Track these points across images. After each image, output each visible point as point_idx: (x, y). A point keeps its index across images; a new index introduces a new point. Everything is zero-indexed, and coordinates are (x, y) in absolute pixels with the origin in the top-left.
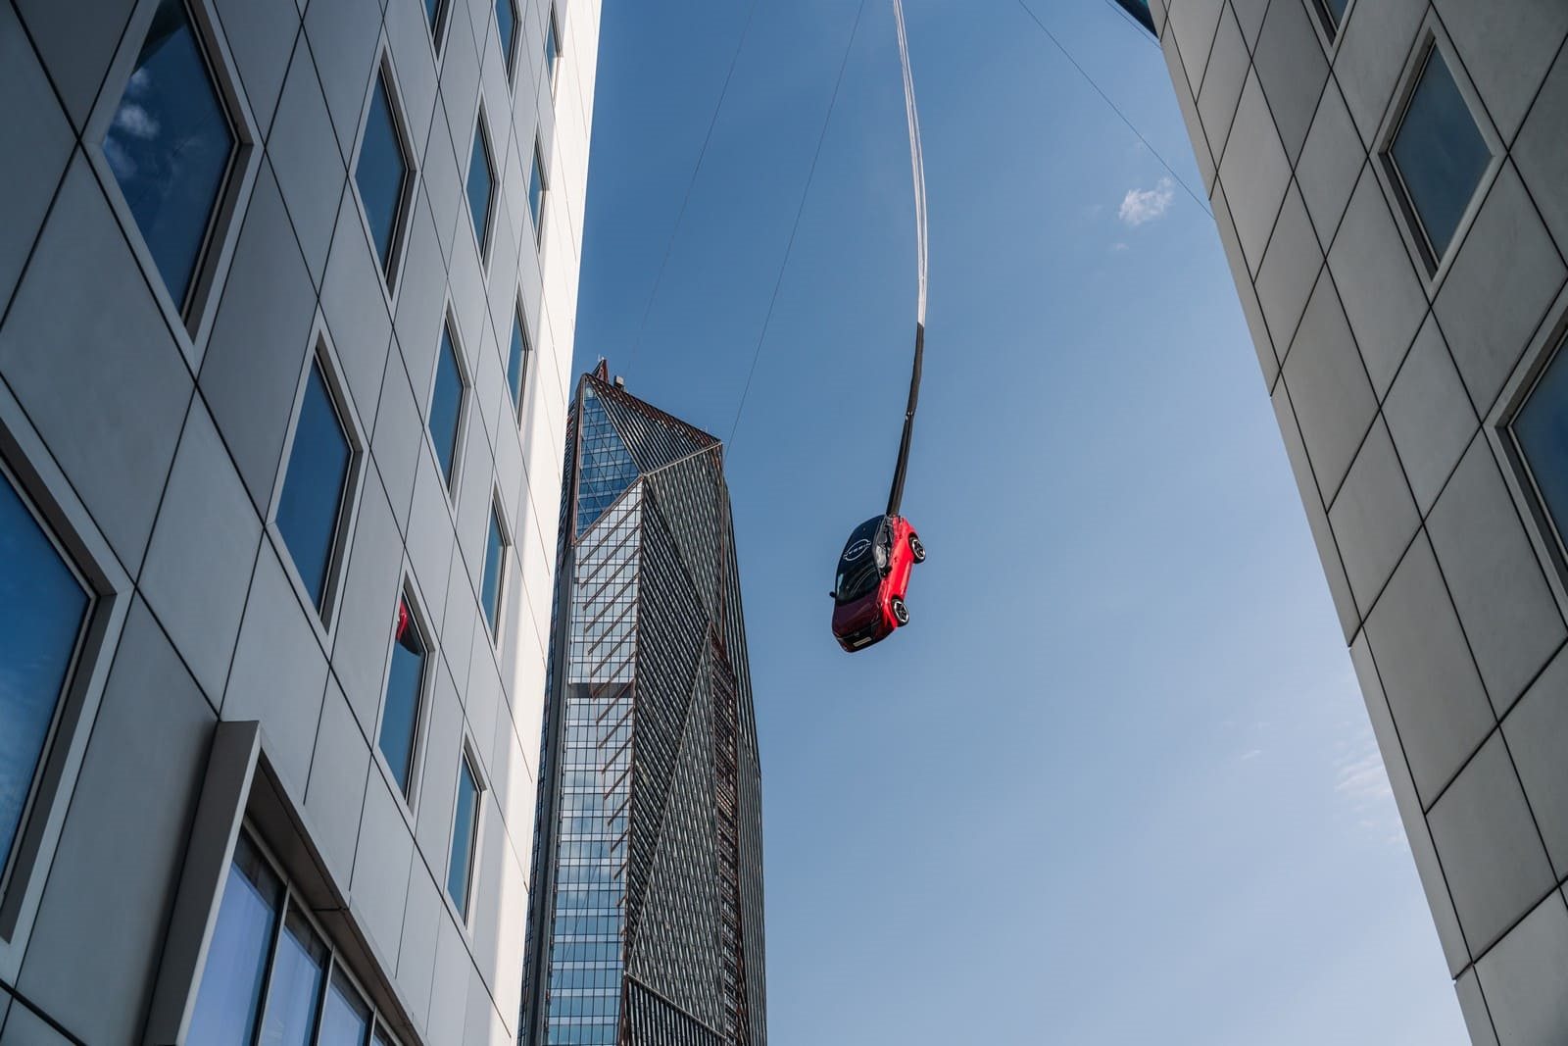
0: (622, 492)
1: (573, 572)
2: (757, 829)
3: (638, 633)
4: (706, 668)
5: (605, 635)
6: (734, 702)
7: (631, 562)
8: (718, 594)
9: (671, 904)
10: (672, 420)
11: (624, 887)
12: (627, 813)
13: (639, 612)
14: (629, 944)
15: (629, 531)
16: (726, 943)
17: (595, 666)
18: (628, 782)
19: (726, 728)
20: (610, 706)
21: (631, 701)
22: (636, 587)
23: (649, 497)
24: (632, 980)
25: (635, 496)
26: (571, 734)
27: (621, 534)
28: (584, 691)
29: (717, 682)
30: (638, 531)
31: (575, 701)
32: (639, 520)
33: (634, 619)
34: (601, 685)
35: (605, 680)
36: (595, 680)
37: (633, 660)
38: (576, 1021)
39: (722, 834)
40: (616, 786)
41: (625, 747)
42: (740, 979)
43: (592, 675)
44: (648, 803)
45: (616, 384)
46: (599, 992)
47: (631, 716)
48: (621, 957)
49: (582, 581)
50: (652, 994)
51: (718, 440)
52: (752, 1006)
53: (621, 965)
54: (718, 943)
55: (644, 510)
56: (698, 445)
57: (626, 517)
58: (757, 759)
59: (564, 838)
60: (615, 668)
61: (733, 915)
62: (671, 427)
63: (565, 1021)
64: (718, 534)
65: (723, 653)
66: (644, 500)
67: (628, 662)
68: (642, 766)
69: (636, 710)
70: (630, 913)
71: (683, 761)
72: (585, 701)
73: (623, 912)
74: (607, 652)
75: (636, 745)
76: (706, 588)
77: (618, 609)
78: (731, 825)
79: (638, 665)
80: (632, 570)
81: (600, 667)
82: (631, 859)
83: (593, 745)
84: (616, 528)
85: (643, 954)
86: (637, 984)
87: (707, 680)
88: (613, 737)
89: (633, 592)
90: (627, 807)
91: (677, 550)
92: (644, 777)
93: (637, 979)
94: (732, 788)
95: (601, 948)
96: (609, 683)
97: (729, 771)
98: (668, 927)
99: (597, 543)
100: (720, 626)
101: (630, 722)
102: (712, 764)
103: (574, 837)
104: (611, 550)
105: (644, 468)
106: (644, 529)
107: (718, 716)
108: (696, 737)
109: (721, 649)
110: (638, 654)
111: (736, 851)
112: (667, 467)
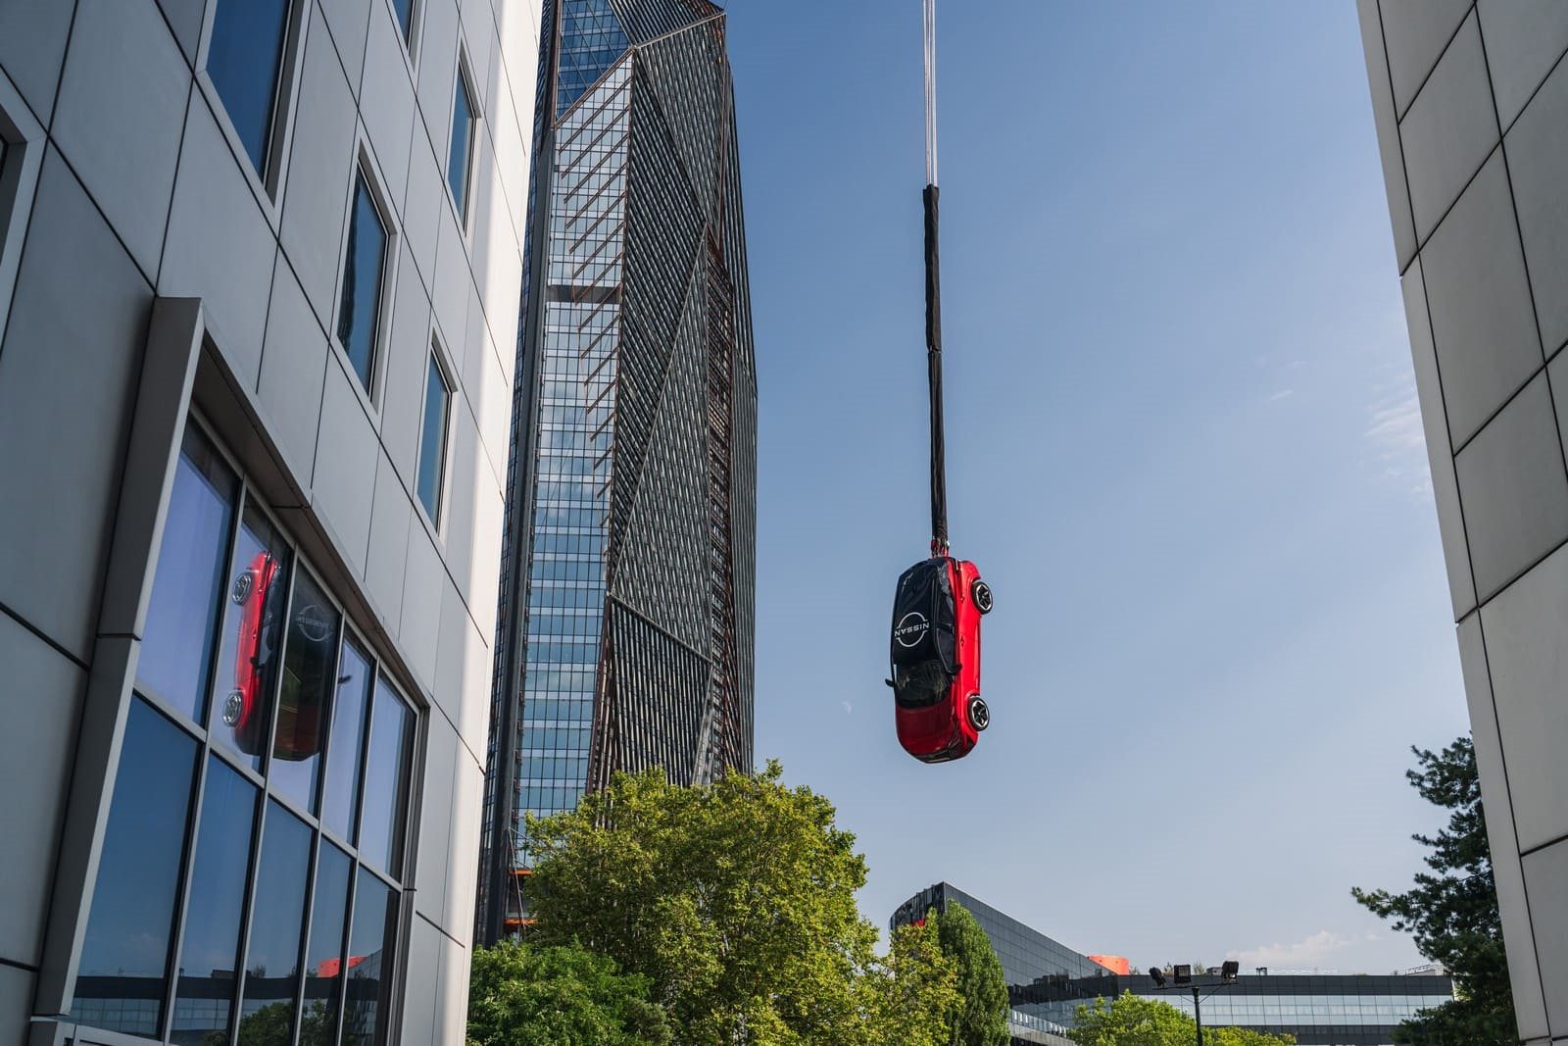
0: (611, 65)
1: (553, 158)
2: (751, 452)
3: (625, 232)
4: (700, 274)
5: (588, 233)
6: (731, 314)
7: (619, 150)
8: (716, 192)
9: (657, 526)
11: (607, 506)
12: (611, 429)
13: (626, 208)
14: (612, 564)
15: (617, 113)
16: (714, 568)
17: (577, 267)
18: (613, 396)
19: (721, 341)
20: (594, 313)
21: (617, 307)
22: (624, 179)
23: (640, 74)
24: (615, 601)
25: (623, 73)
26: (551, 341)
27: (608, 117)
28: (565, 294)
29: (713, 292)
30: (628, 113)
31: (555, 304)
32: (628, 102)
33: (622, 216)
34: (585, 288)
35: (588, 283)
36: (577, 283)
37: (620, 262)
38: (556, 639)
39: (714, 456)
40: (599, 399)
41: (609, 358)
42: (728, 604)
43: (574, 277)
44: (634, 419)
46: (581, 612)
47: (617, 324)
48: (604, 578)
49: (563, 169)
50: (636, 616)
51: (721, 10)
52: (740, 632)
53: (604, 586)
54: (706, 567)
55: (634, 89)
56: (699, 14)
57: (614, 96)
58: (753, 377)
59: (544, 452)
60: (600, 270)
61: (723, 540)
63: (544, 639)
64: (718, 122)
65: (720, 260)
66: (634, 78)
67: (614, 264)
68: (628, 378)
69: (622, 318)
70: (613, 533)
71: (673, 376)
72: (566, 305)
73: (606, 532)
74: (590, 251)
75: (621, 356)
76: (703, 185)
77: (603, 204)
78: (723, 446)
79: (625, 267)
80: (619, 160)
81: (583, 268)
82: (616, 477)
83: (575, 354)
84: (602, 108)
85: (627, 576)
86: (621, 605)
87: (701, 288)
88: (597, 347)
89: (620, 185)
90: (612, 422)
91: (671, 139)
92: (631, 391)
93: (621, 599)
94: (725, 407)
95: (583, 568)
96: (592, 286)
97: (723, 389)
98: (654, 549)
99: (579, 126)
100: (718, 227)
101: (616, 331)
102: (705, 380)
103: (555, 452)
104: (596, 135)
105: (635, 37)
106: (633, 112)
107: (713, 329)
108: (688, 350)
109: (718, 254)
110: (626, 255)
111: (728, 474)
112: (661, 39)
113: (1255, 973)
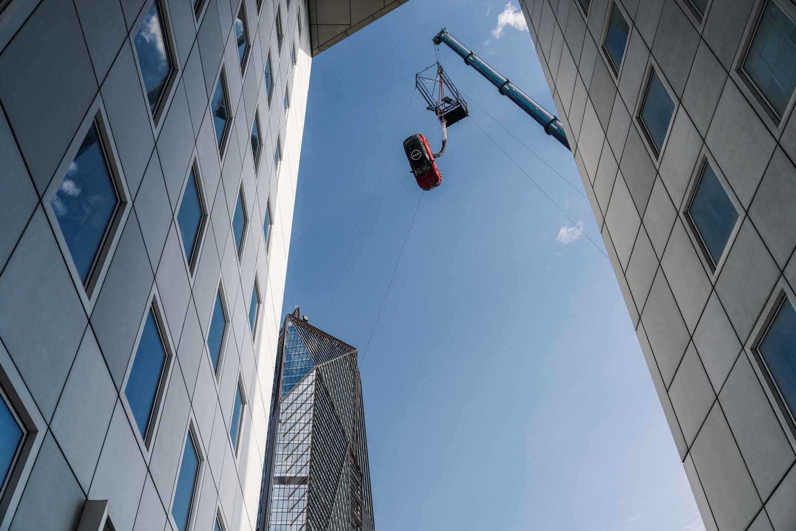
0: (306, 375)
1: (279, 417)
3: (311, 449)
4: (347, 470)
5: (294, 451)
6: (361, 488)
7: (309, 412)
8: (354, 429)
10: (332, 338)
13: (312, 438)
15: (308, 395)
17: (288, 467)
19: (356, 501)
20: (296, 489)
21: (307, 486)
22: (311, 425)
23: (319, 377)
25: (312, 377)
26: (274, 504)
27: (304, 397)
28: (282, 481)
29: (352, 477)
31: (277, 486)
32: (313, 390)
33: (310, 442)
34: (291, 477)
35: (293, 475)
36: (288, 475)
37: (308, 464)
41: (303, 512)
43: (286, 473)
45: (304, 319)
47: (306, 495)
49: (283, 421)
51: (355, 349)
55: (316, 384)
56: (345, 351)
57: (307, 388)
58: (372, 519)
60: (299, 468)
62: (331, 342)
64: (354, 397)
65: (356, 461)
66: (316, 379)
67: (306, 465)
68: (311, 522)
69: (309, 491)
71: (333, 520)
72: (282, 486)
74: (294, 460)
75: (308, 511)
76: (348, 426)
77: (301, 437)
79: (311, 467)
80: (309, 417)
81: (291, 468)
83: (286, 510)
84: (302, 394)
87: (347, 475)
88: (296, 506)
89: (309, 428)
91: (333, 406)
92: (313, 528)
96: (295, 476)
97: (358, 526)
99: (291, 402)
100: (355, 446)
101: (306, 498)
102: (349, 522)
104: (298, 405)
105: (317, 362)
106: (316, 395)
107: (352, 495)
108: (341, 507)
109: (355, 458)
110: (311, 461)
112: (329, 362)
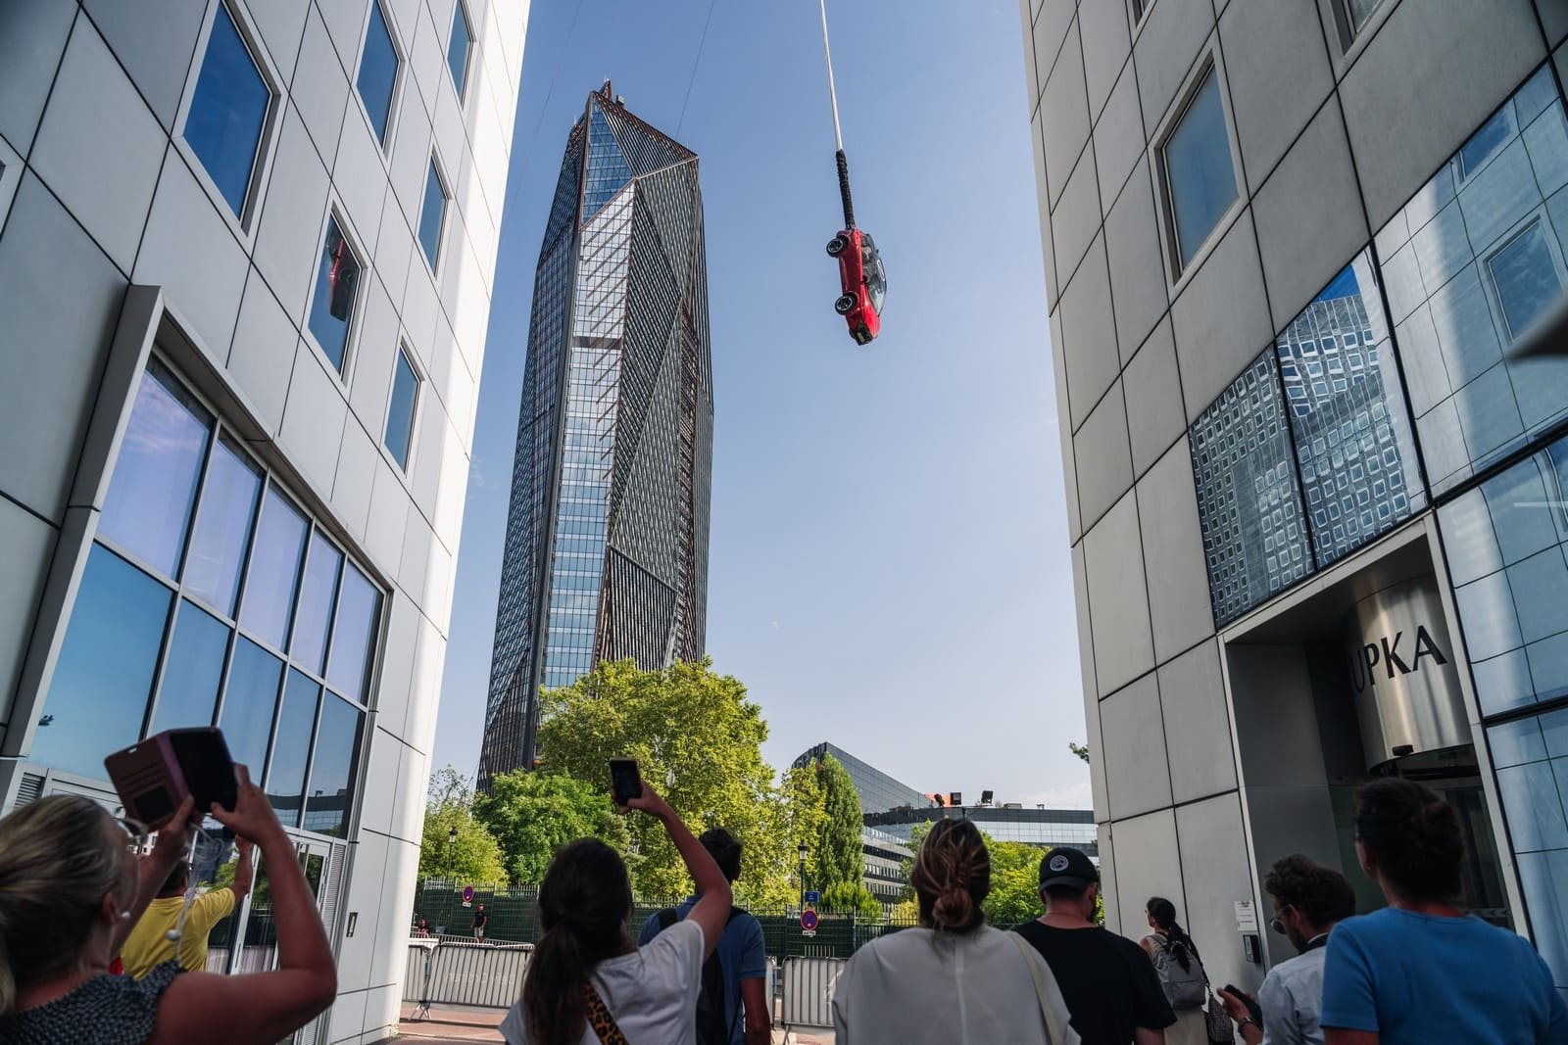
0: (619, 190)
1: (579, 253)
2: (708, 452)
3: (626, 301)
4: (677, 333)
5: (602, 301)
6: (697, 359)
8: (689, 276)
9: (643, 500)
10: (660, 136)
11: (609, 485)
12: (613, 434)
13: (628, 286)
14: (612, 524)
15: (623, 222)
16: (681, 529)
17: (594, 324)
18: (615, 412)
19: (690, 377)
20: (604, 355)
21: (620, 352)
22: (626, 266)
23: (639, 196)
24: (613, 549)
25: (628, 195)
26: (574, 374)
27: (617, 224)
28: (585, 342)
29: (685, 343)
30: (630, 223)
31: (579, 349)
32: (631, 214)
33: (624, 291)
34: (598, 338)
35: (601, 335)
36: (594, 335)
37: (622, 321)
38: (572, 573)
39: (683, 454)
40: (606, 413)
41: (613, 386)
42: (690, 552)
43: (591, 331)
44: (629, 428)
45: (618, 101)
46: (589, 556)
47: (619, 363)
48: (606, 533)
49: (586, 258)
50: (627, 559)
51: (696, 155)
52: (698, 571)
53: (605, 538)
54: (676, 529)
55: (635, 206)
56: (679, 158)
57: (621, 211)
58: (711, 402)
59: (567, 448)
60: (609, 326)
61: (687, 510)
62: (659, 141)
63: (565, 573)
64: (692, 229)
65: (690, 322)
66: (635, 199)
67: (618, 323)
68: (626, 400)
69: (623, 359)
70: (613, 504)
71: (657, 400)
72: (585, 350)
73: (608, 503)
75: (622, 385)
76: (680, 271)
77: (612, 282)
78: (690, 447)
79: (626, 325)
80: (623, 254)
81: (597, 325)
82: (616, 466)
83: (590, 382)
84: (613, 219)
85: (622, 532)
86: (617, 552)
87: (677, 341)
88: (605, 378)
89: (624, 270)
90: (614, 429)
91: (659, 241)
92: (627, 409)
93: (617, 548)
94: (691, 421)
95: (592, 527)
96: (603, 338)
97: (691, 409)
98: (640, 514)
99: (597, 230)
100: (690, 301)
101: (618, 368)
102: (678, 403)
103: (575, 448)
104: (609, 236)
105: (637, 171)
106: (634, 222)
107: (684, 368)
108: (667, 382)
109: (689, 318)
110: (626, 317)
111: (692, 466)
112: (654, 173)
113: (1036, 808)
